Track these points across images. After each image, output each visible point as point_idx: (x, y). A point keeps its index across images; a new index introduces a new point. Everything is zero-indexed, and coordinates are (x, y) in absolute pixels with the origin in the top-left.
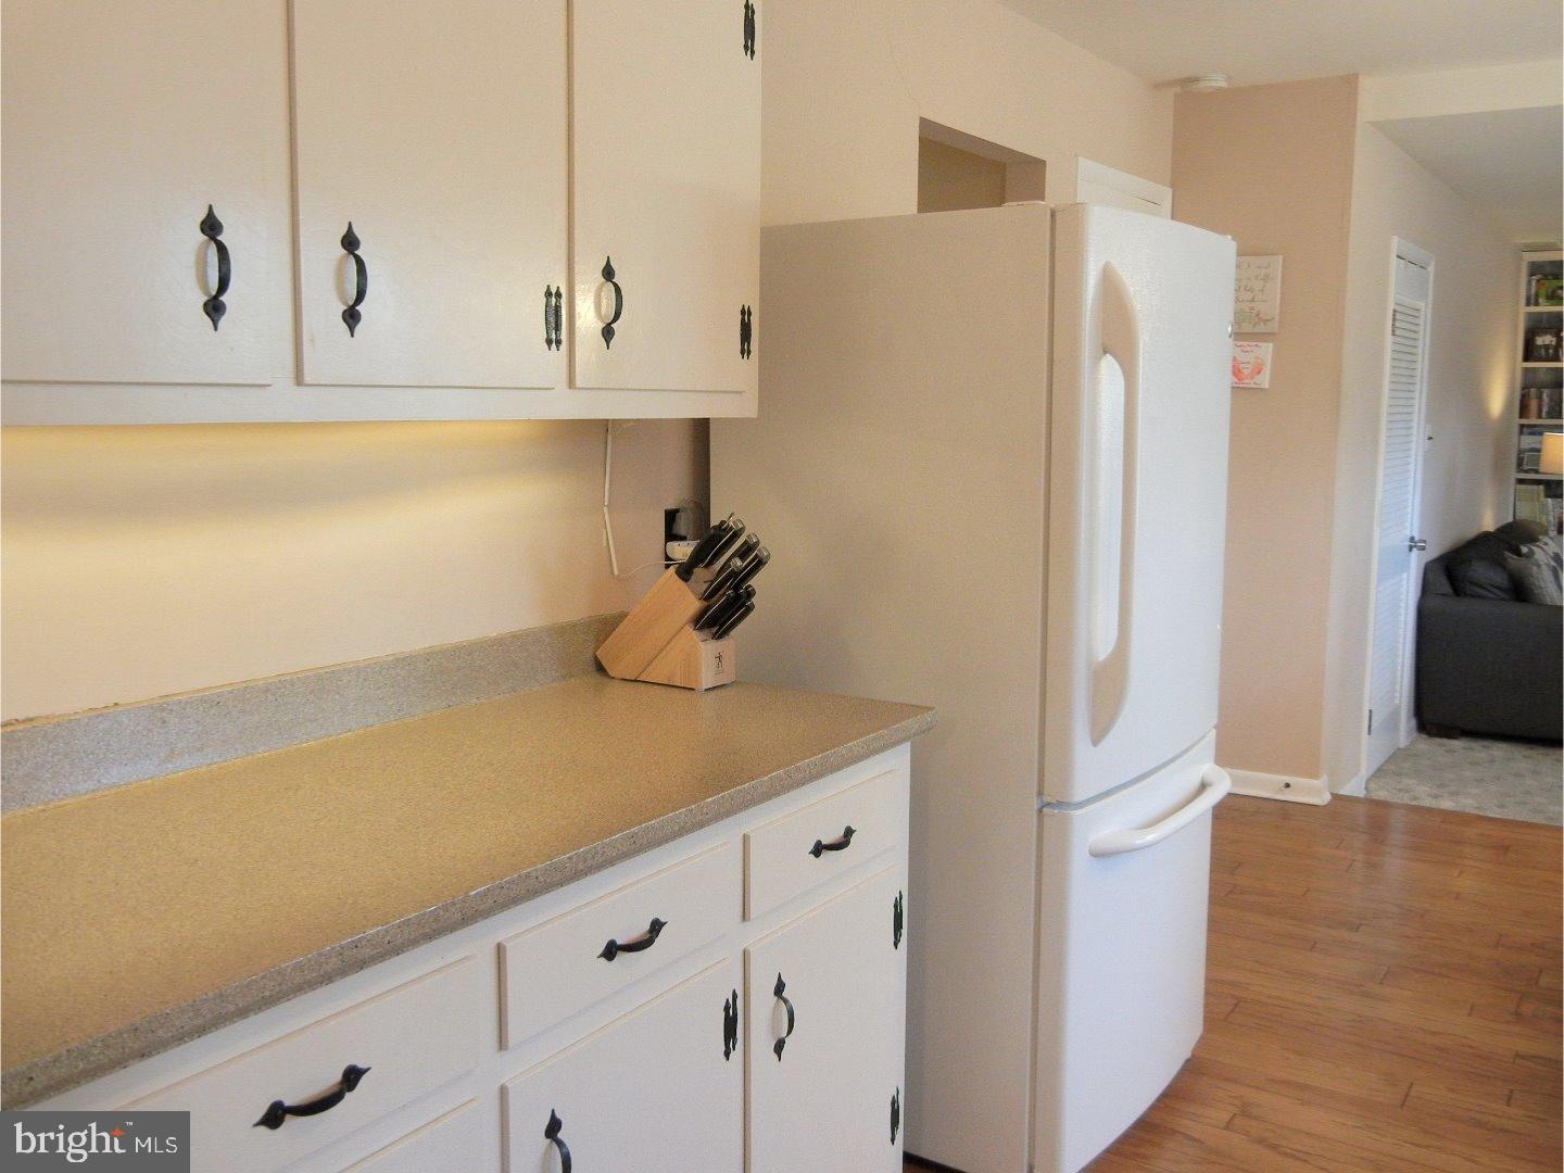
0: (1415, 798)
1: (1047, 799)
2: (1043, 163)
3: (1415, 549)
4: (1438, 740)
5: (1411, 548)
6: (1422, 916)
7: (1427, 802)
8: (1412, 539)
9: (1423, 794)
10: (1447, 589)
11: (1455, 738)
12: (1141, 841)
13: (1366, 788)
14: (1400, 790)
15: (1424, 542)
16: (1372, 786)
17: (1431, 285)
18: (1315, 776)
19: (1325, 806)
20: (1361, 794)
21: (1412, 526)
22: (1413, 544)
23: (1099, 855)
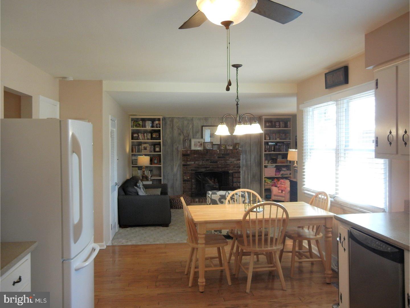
0: (123, 243)
1: (64, 259)
2: (31, 97)
3: (117, 185)
4: (124, 229)
5: (116, 185)
6: (133, 270)
7: (125, 244)
8: (116, 183)
9: (124, 242)
10: (123, 194)
11: (128, 228)
12: (86, 265)
13: (112, 243)
14: (119, 242)
15: (118, 183)
16: (113, 242)
17: (116, 125)
18: (103, 242)
19: (106, 249)
20: (111, 244)
21: (116, 180)
22: (116, 184)
23: (77, 270)
